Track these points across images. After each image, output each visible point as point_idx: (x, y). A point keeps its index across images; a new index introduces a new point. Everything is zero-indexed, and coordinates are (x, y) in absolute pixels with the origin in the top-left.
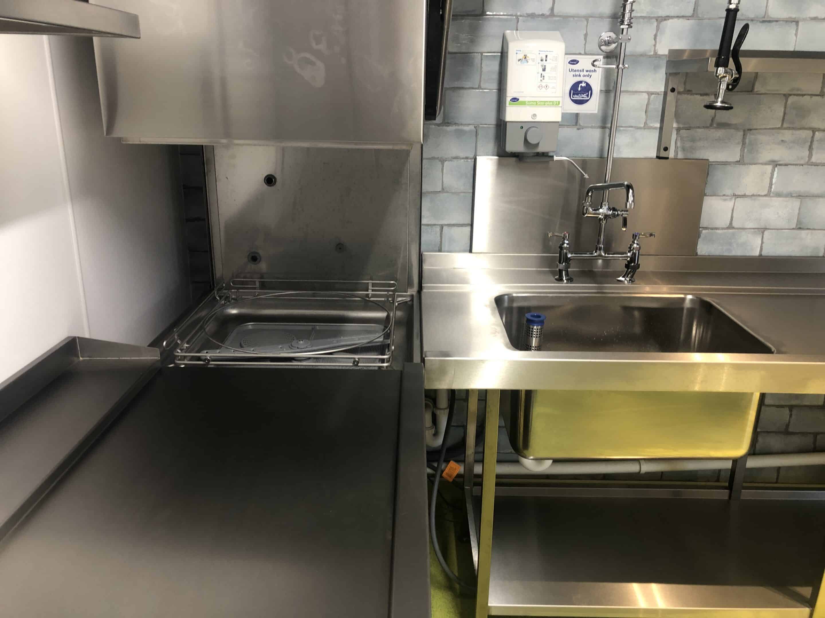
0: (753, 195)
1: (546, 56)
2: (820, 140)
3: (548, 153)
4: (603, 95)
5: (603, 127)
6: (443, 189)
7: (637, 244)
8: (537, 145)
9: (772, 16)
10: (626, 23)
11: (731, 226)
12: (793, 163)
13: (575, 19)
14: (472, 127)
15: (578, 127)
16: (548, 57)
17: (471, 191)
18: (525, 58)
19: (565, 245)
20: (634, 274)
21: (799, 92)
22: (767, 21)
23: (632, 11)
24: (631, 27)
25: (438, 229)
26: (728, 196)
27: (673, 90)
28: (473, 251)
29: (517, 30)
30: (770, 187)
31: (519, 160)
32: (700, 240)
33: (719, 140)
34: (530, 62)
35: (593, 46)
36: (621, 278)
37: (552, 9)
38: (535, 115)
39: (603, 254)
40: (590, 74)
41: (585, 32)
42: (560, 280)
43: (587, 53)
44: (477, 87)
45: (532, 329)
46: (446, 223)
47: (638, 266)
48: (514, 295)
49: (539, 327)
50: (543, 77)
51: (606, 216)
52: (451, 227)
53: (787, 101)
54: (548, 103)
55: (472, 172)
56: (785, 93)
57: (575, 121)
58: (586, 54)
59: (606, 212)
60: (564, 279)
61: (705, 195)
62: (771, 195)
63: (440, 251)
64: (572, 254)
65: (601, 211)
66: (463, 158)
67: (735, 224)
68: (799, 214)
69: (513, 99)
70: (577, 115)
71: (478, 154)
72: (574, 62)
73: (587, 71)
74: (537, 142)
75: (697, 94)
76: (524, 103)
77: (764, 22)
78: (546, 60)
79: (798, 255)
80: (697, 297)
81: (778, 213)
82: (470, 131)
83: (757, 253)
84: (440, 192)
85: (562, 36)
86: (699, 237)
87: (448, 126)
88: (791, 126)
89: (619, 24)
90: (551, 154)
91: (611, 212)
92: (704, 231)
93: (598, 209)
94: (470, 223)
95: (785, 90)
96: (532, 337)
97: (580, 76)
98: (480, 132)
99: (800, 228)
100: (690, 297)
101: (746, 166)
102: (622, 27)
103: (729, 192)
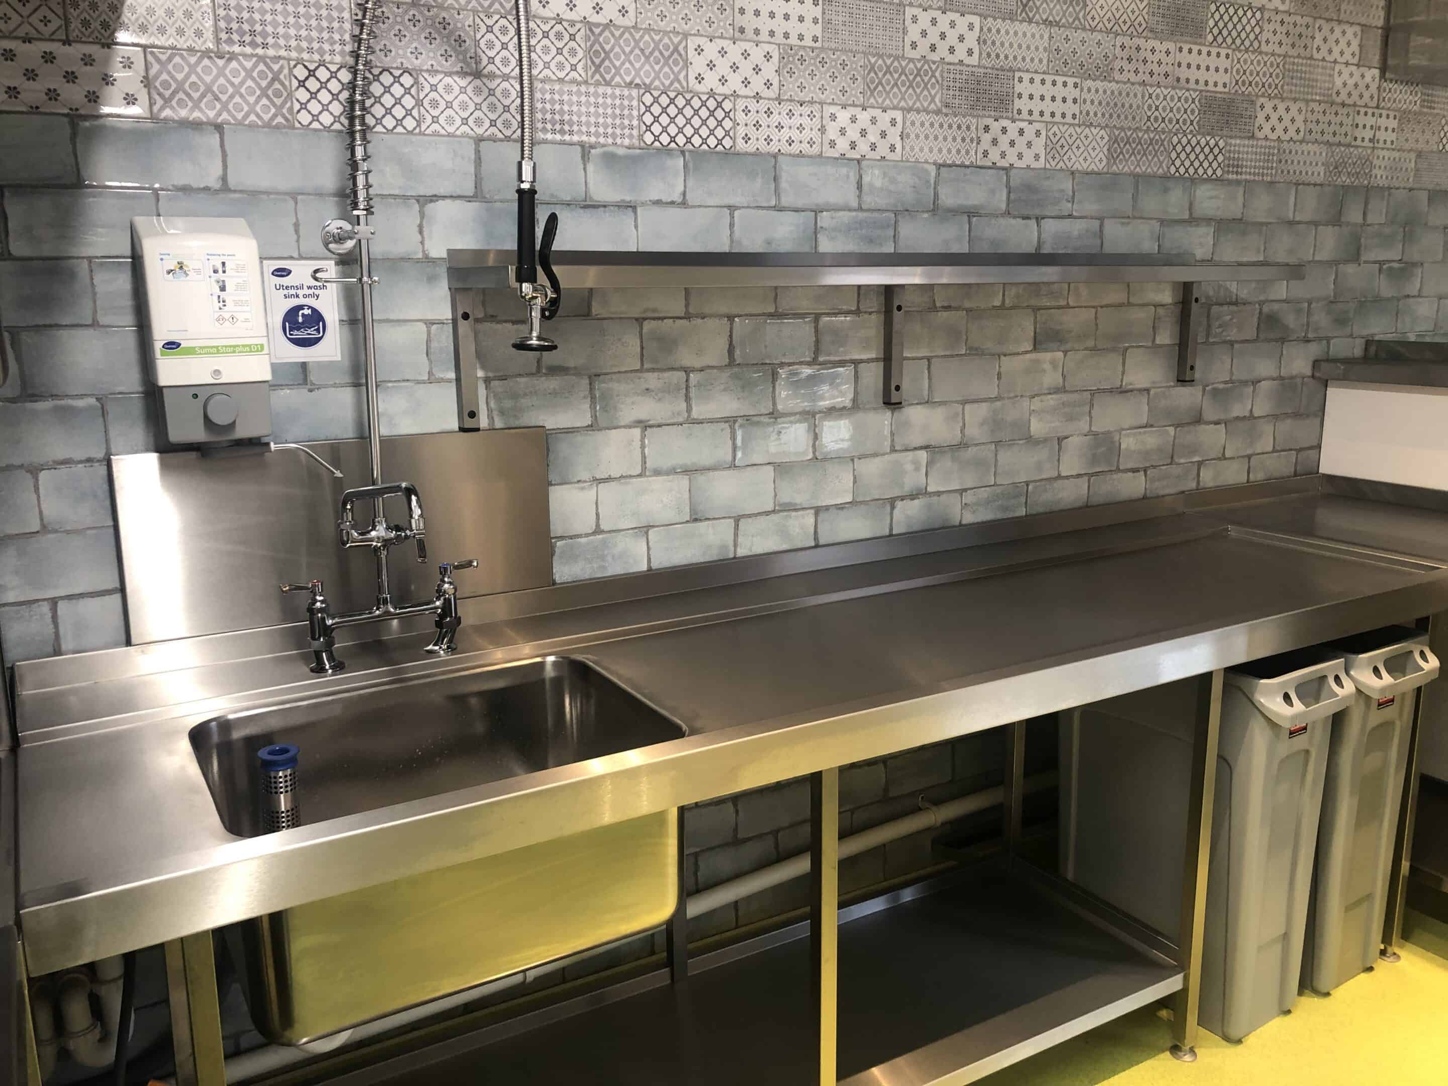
0: (622, 477)
1: (224, 264)
2: (699, 385)
3: (259, 439)
4: (346, 328)
5: (356, 385)
6: (44, 526)
7: (450, 583)
8: (232, 426)
9: (595, 198)
10: (362, 207)
11: (598, 531)
12: (669, 422)
13: (272, 196)
14: (92, 401)
15: (309, 386)
16: (226, 265)
17: (111, 523)
18: (181, 268)
19: (318, 604)
20: (453, 636)
21: (656, 315)
22: (589, 205)
23: (368, 186)
24: (372, 213)
25: (45, 608)
26: (585, 482)
27: (466, 316)
28: (134, 640)
29: (159, 215)
30: (644, 462)
31: (203, 456)
32: (555, 558)
33: (555, 393)
34: (191, 274)
35: (315, 244)
36: (430, 647)
37: (224, 179)
38: (217, 372)
39: (392, 610)
40: (317, 292)
41: (294, 220)
42: (319, 670)
43: (304, 256)
44: (89, 322)
45: (275, 778)
46: (63, 594)
47: (458, 620)
48: (231, 717)
49: (289, 772)
50: (224, 301)
51: (387, 543)
52: (74, 601)
53: (641, 329)
54: (240, 349)
55: (106, 487)
56: (636, 316)
57: (301, 376)
58: (301, 258)
59: (384, 534)
60: (327, 667)
61: (550, 484)
62: (647, 474)
63: (57, 652)
64: (333, 618)
65: (373, 533)
66: (81, 462)
67: (604, 526)
68: (690, 498)
69: (168, 344)
70: (304, 365)
71: (113, 450)
72: (282, 272)
73: (309, 288)
74: (230, 421)
75: (506, 321)
76: (191, 351)
77: (585, 207)
78: (224, 272)
79: (702, 560)
80: (563, 658)
81: (662, 501)
82: (90, 408)
83: (644, 567)
84: (38, 532)
85: (251, 225)
86: (553, 555)
87: (36, 401)
88: (654, 366)
89: (349, 208)
90: (265, 440)
91: (393, 534)
92: (558, 544)
93: (369, 532)
94: (118, 585)
95: (636, 312)
96: (276, 793)
97: (297, 296)
98: (110, 407)
99: (696, 520)
100: (551, 659)
101: (603, 432)
102: (355, 212)
103: (585, 475)
